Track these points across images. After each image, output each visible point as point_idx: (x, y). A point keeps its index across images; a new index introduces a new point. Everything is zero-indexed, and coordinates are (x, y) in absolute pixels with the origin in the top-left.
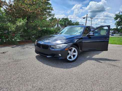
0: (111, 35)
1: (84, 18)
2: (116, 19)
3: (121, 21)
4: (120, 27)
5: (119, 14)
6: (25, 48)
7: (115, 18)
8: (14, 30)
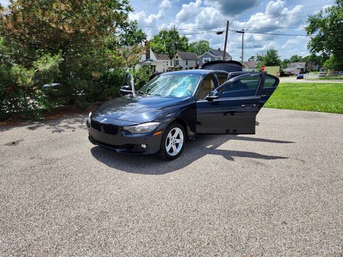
0: (298, 78)
1: (221, 33)
2: (311, 29)
3: (323, 37)
4: (321, 52)
5: (320, 16)
6: (63, 128)
7: (307, 29)
8: (30, 83)
